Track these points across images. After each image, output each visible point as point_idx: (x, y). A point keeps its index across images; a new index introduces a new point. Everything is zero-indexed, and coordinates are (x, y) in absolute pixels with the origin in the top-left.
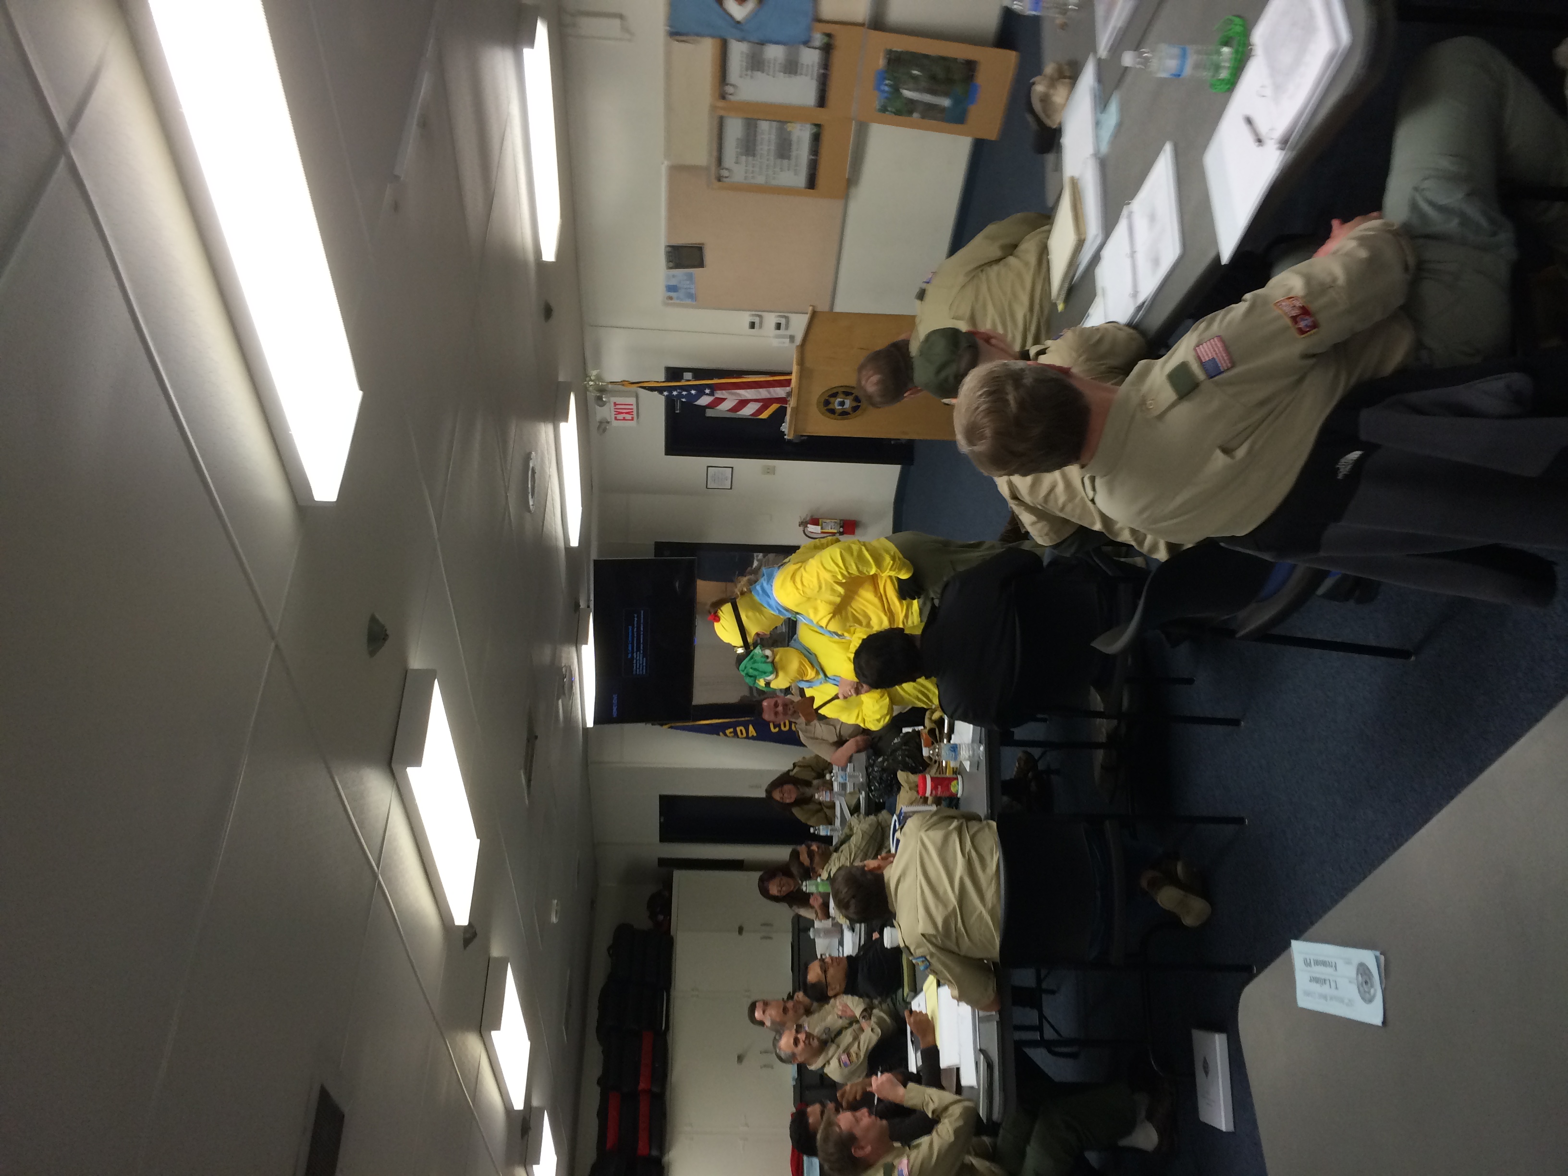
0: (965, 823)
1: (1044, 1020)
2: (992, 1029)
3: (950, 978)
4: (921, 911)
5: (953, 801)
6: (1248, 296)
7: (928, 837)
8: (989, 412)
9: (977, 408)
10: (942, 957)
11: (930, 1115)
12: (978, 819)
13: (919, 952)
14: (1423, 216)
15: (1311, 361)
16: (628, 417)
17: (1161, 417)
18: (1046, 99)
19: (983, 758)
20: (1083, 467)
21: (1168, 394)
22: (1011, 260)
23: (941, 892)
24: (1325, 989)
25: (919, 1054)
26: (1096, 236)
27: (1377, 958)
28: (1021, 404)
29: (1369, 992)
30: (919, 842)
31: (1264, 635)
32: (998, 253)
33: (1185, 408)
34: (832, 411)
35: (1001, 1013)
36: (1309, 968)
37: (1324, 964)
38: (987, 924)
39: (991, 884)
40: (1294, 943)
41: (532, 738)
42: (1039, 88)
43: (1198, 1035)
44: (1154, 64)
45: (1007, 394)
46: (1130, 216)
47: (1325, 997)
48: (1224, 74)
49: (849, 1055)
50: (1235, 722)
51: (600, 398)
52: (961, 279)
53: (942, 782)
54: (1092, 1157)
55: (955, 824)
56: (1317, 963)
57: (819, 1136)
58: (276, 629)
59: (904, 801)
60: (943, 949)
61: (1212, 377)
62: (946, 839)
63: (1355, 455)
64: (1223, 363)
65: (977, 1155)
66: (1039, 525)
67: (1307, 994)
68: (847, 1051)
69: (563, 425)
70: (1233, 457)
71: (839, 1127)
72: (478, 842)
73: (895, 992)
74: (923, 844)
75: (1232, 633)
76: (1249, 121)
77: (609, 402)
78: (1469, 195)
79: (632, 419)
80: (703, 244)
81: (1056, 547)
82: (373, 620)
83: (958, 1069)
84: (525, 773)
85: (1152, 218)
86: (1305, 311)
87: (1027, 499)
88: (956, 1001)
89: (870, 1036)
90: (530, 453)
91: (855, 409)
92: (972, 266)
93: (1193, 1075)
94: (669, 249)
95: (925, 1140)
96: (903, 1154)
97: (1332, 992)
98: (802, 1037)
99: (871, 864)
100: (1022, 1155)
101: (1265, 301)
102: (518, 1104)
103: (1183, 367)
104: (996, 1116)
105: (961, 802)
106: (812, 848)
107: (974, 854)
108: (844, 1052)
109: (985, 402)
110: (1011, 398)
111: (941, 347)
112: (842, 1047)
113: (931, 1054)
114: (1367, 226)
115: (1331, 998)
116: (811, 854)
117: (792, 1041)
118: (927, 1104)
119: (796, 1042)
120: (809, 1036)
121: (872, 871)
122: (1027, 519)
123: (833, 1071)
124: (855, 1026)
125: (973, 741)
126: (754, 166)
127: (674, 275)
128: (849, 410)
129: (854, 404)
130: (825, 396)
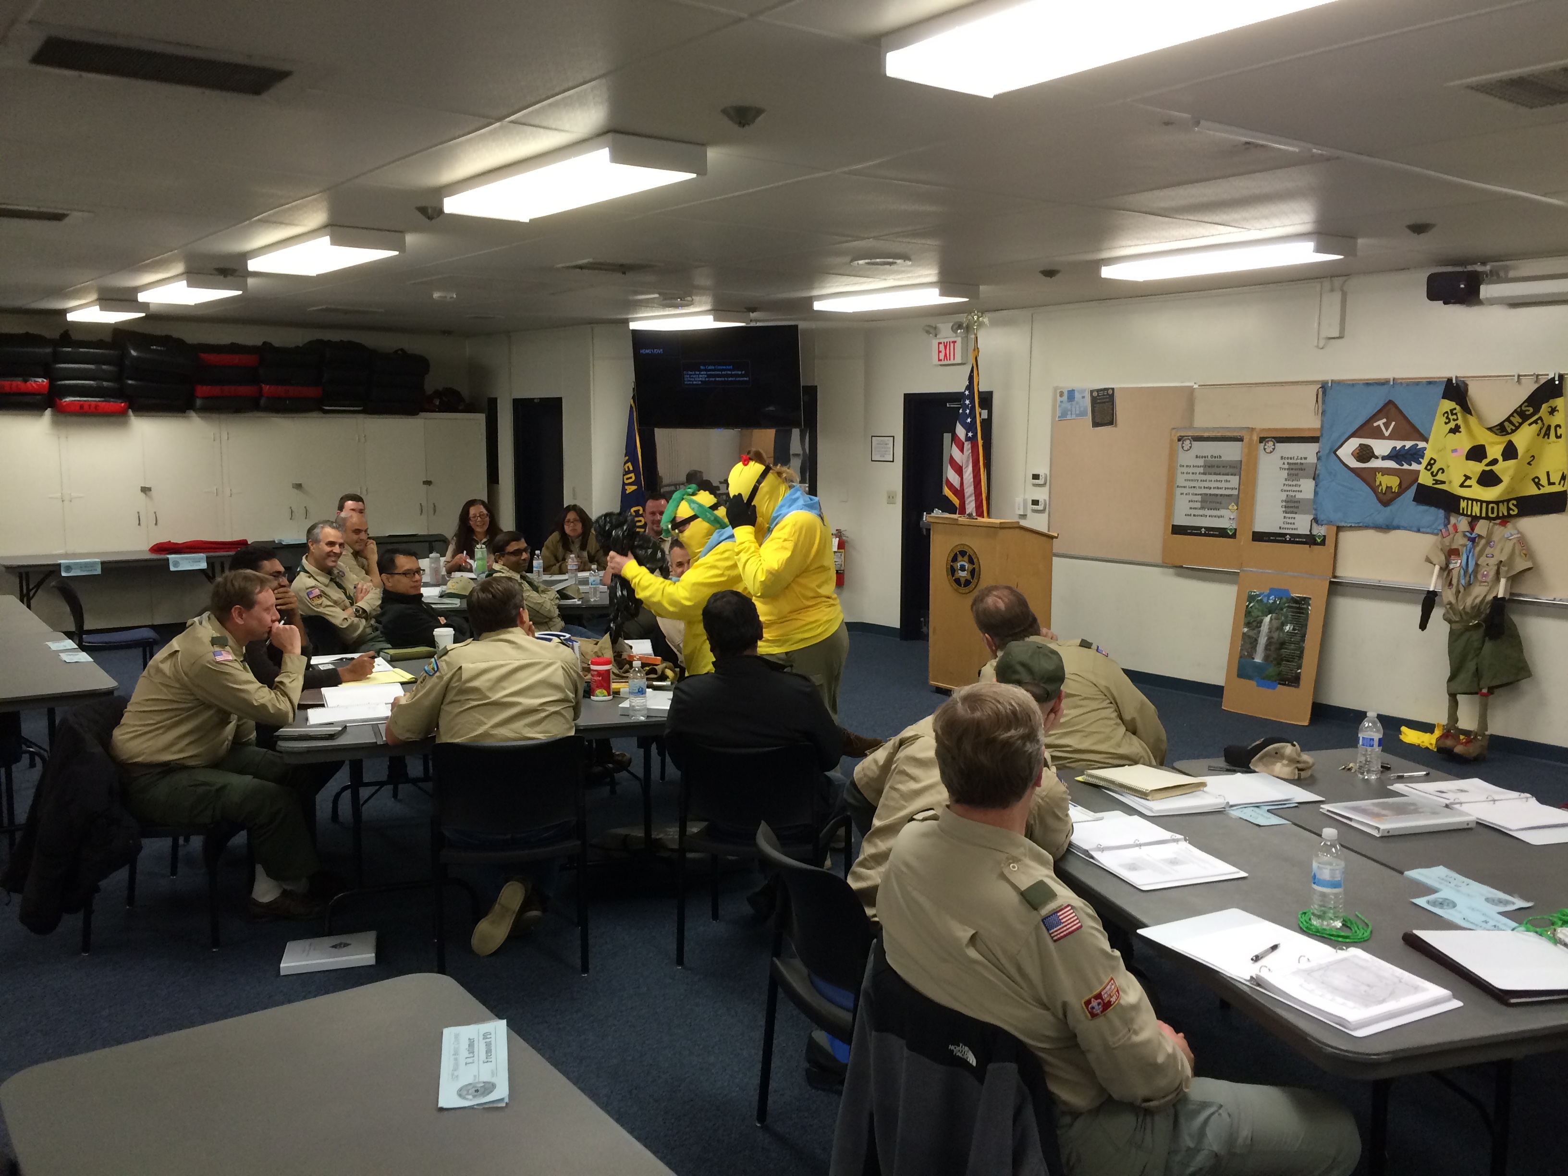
0: (572, 704)
1: (378, 787)
2: (369, 739)
3: (419, 696)
4: (483, 665)
5: (589, 692)
6: (1117, 953)
7: (556, 670)
8: (997, 714)
9: (999, 702)
10: (438, 688)
11: (277, 679)
12: (576, 716)
13: (442, 665)
14: (1196, 1113)
15: (1061, 1015)
16: (942, 356)
17: (1003, 877)
18: (1278, 755)
19: (633, 719)
20: (948, 806)
21: (1025, 882)
22: (1122, 729)
23: (504, 684)
24: (464, 1053)
25: (331, 667)
26: (1151, 810)
27: (502, 1100)
28: (1007, 743)
29: (468, 1094)
30: (551, 661)
31: (776, 982)
32: (1127, 717)
33: (1013, 898)
34: (955, 559)
35: (385, 745)
36: (481, 1037)
37: (488, 1052)
38: (474, 730)
39: (516, 732)
40: (504, 1022)
41: (623, 269)
42: (1288, 749)
43: (371, 937)
44: (1327, 858)
45: (1016, 729)
46: (1176, 841)
47: (456, 1053)
48: (1315, 922)
49: (319, 596)
50: (680, 961)
51: (960, 326)
52: (1102, 683)
53: (605, 680)
54: (240, 839)
55: (571, 695)
56: (488, 1045)
57: (249, 571)
58: (761, 18)
59: (584, 645)
60: (447, 688)
61: (1044, 923)
62: (556, 687)
63: (972, 1060)
64: (1057, 931)
65: (238, 727)
66: (874, 767)
67: (457, 1036)
68: (323, 594)
69: (936, 291)
70: (967, 945)
71: (260, 592)
72: (526, 220)
73: (389, 642)
74: (550, 665)
75: (777, 954)
76: (1274, 948)
77: (957, 336)
78: (1216, 1155)
79: (940, 360)
80: (1116, 426)
81: (853, 784)
82: (759, 112)
83: (323, 706)
84: (589, 263)
85: (1174, 862)
86: (1107, 1005)
87: (901, 754)
88: (392, 701)
89: (339, 617)
90: (910, 259)
91: (958, 581)
92: (1115, 694)
93: (330, 934)
94: (1110, 392)
95: (250, 676)
96: (235, 655)
97: (462, 1061)
98: (337, 549)
99: (526, 616)
100: (241, 771)
101: (1114, 969)
102: (253, 265)
103: (1052, 895)
104: (282, 744)
105: (587, 700)
106: (524, 553)
107: (543, 714)
108: (322, 591)
109: (1005, 708)
110: (1012, 732)
111: (1047, 665)
112: (327, 590)
113: (333, 679)
114: (1185, 1062)
115: (456, 1059)
116: (518, 552)
117: (332, 539)
118: (289, 677)
119: (331, 544)
120: (338, 555)
121: (519, 615)
122: (880, 755)
123: (302, 581)
124: (347, 602)
125: (649, 710)
126: (1193, 473)
127: (1083, 397)
128: (957, 576)
129: (963, 581)
130: (969, 552)
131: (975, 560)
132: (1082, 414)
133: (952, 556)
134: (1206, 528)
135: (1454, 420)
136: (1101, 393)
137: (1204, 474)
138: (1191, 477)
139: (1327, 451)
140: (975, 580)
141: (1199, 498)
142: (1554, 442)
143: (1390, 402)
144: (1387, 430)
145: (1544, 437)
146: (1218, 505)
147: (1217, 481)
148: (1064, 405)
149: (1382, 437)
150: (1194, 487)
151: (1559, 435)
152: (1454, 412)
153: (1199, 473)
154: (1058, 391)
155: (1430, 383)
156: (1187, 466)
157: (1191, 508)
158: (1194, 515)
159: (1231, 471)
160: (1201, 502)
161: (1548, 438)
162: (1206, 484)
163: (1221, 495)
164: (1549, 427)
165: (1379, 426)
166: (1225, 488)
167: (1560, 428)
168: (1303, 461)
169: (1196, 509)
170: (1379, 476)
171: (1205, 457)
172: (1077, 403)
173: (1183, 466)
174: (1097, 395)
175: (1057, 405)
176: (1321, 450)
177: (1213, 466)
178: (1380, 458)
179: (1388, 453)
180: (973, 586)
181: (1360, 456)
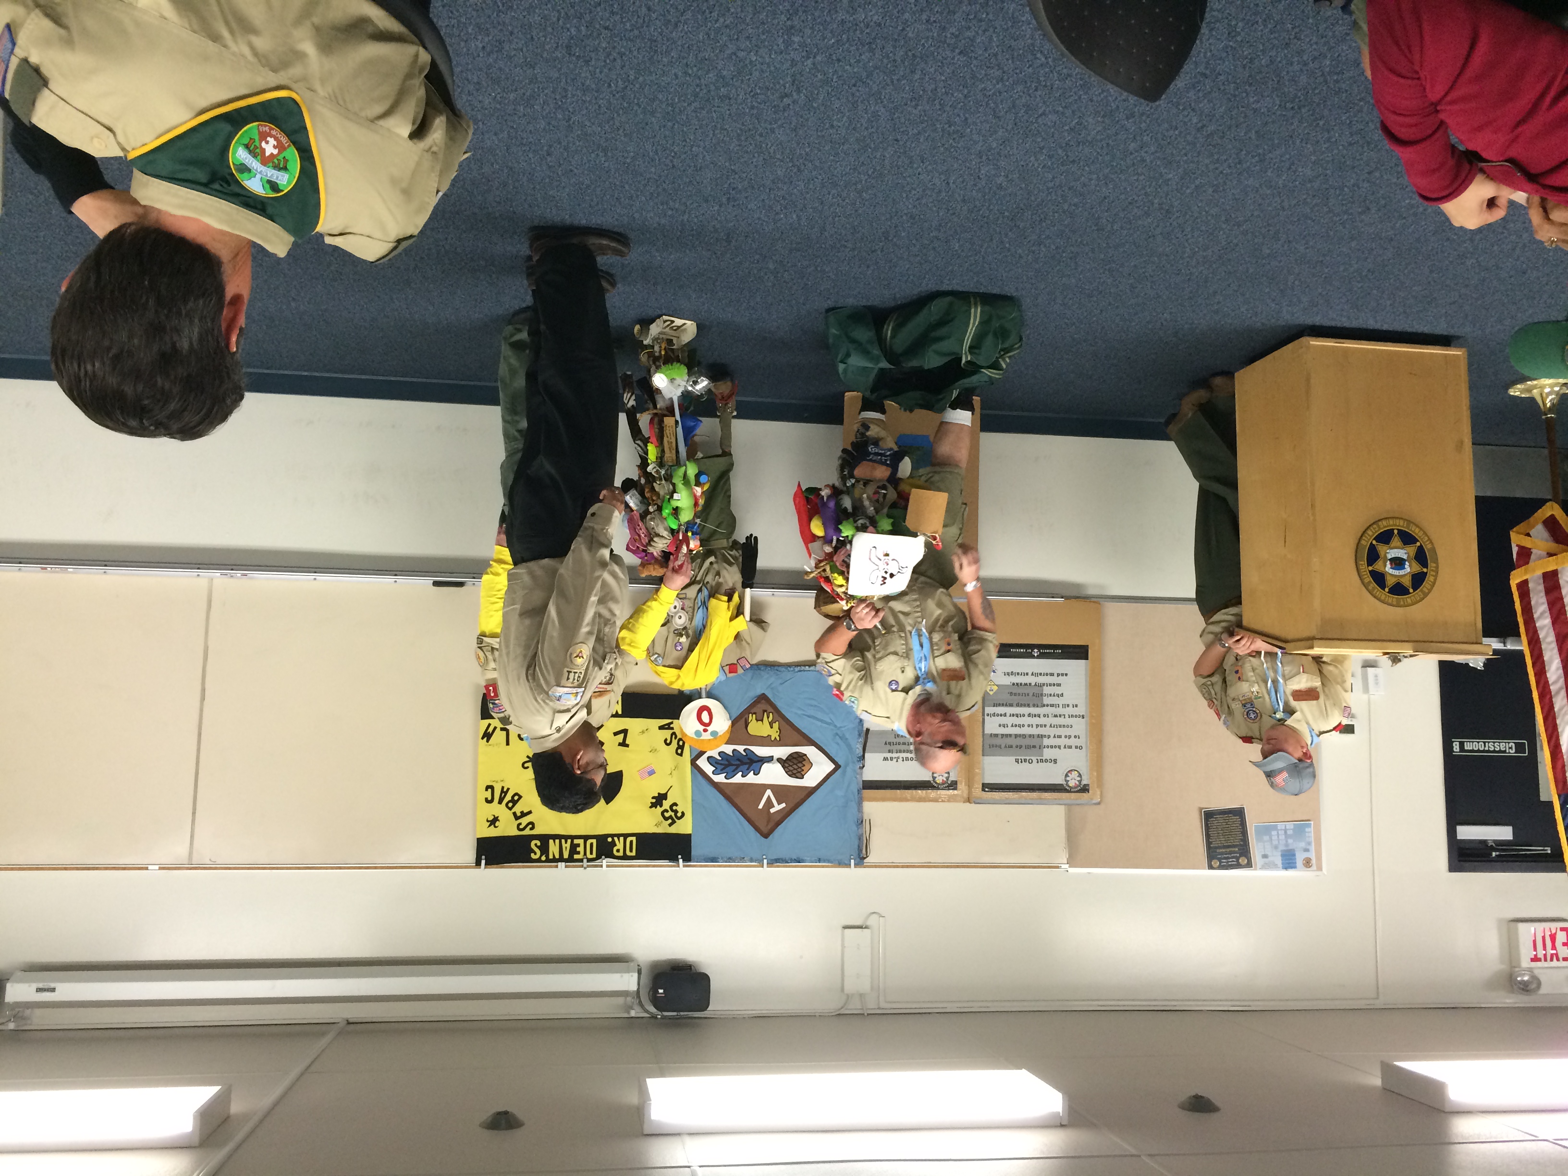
77: (1530, 970)
80: (1201, 809)
94: (1215, 863)
126: (1060, 737)
127: (1265, 856)
128: (1412, 550)
129: (1396, 541)
130: (1384, 594)
131: (1368, 579)
132: (1265, 830)
133: (1426, 585)
134: (1033, 657)
135: (666, 811)
136: (1232, 862)
137: (1041, 737)
138: (1063, 732)
139: (849, 770)
140: (1366, 543)
141: (1046, 700)
142: (497, 782)
143: (766, 836)
144: (769, 797)
145: (508, 789)
146: (1016, 690)
147: (1020, 726)
148: (1302, 845)
149: (772, 787)
150: (1056, 716)
151: (490, 790)
152: (670, 821)
153: (1049, 737)
154: (1314, 867)
155: (714, 860)
156: (1070, 747)
157: (1059, 685)
158: (1052, 675)
159: (998, 741)
160: (1042, 695)
161: (503, 788)
162: (1035, 721)
163: (1011, 705)
164: (500, 802)
165: (779, 804)
166: (1005, 715)
167: (486, 799)
168: (889, 755)
169: (1050, 685)
170: (774, 734)
171: (1042, 761)
172: (1276, 847)
173: (1076, 747)
174: (1238, 859)
175: (1313, 844)
176: (859, 771)
177: (1028, 747)
178: (775, 758)
179: (765, 766)
180: (1370, 532)
181: (801, 762)
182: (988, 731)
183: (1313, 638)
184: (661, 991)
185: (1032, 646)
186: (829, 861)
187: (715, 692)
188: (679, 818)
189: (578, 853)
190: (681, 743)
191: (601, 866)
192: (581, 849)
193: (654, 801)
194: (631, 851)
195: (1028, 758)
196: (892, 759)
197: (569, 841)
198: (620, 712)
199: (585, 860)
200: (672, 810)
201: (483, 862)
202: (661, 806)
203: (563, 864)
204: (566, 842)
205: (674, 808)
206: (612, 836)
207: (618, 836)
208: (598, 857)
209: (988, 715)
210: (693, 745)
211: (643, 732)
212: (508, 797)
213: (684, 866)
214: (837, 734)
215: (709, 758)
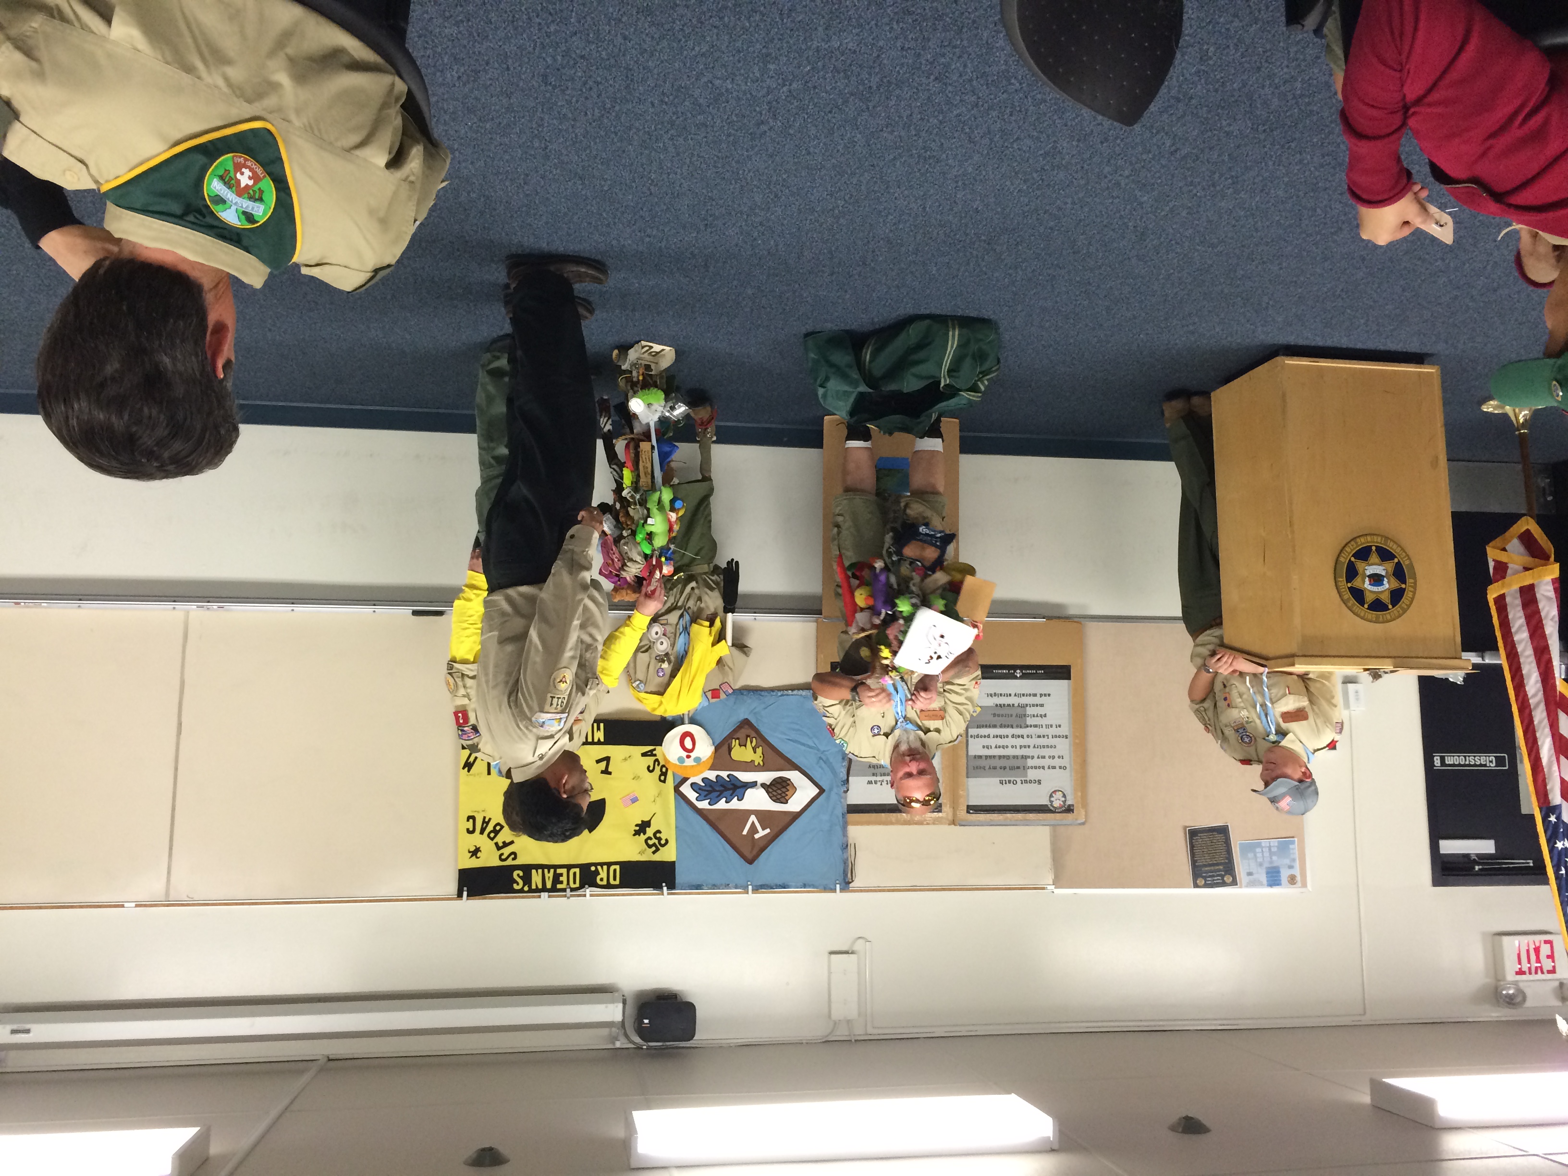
16: (1545, 950)
34: (1397, 596)
77: (1516, 983)
79: (1550, 942)
80: (1185, 828)
94: (1201, 881)
126: (1044, 757)
127: (1250, 874)
128: (1390, 566)
129: (1374, 557)
130: (1364, 610)
131: (1347, 595)
132: (1249, 848)
133: (1405, 600)
134: (1016, 678)
135: (650, 838)
136: (1218, 879)
137: (1025, 757)
138: (1046, 752)
139: (833, 793)
140: (1344, 560)
141: (1029, 721)
142: (478, 812)
143: (750, 862)
144: (753, 822)
145: (490, 819)
146: (999, 711)
147: (1003, 747)
148: (1287, 861)
149: (759, 814)
150: (1039, 737)
151: (471, 821)
152: (654, 849)
153: (1033, 757)
154: (1299, 884)
155: (698, 887)
156: (1054, 768)
157: (1042, 705)
158: (1035, 695)
159: (982, 763)
160: (1025, 715)
161: (485, 818)
162: (1019, 742)
163: (995, 726)
164: (482, 832)
165: (763, 829)
166: (989, 736)
167: (468, 830)
168: (873, 779)
169: (1033, 705)
170: (758, 760)
171: (1026, 782)
172: (1261, 865)
173: (1060, 767)
174: (1223, 876)
175: (1298, 861)
176: (843, 795)
177: (1012, 768)
178: (759, 784)
179: (749, 792)
180: (1347, 549)
181: (784, 787)
182: (972, 752)
183: (1293, 656)
184: (646, 1021)
185: (1014, 667)
186: (814, 886)
187: (698, 718)
188: (663, 846)
189: (562, 882)
190: (664, 770)
191: (585, 896)
192: (564, 879)
193: (637, 828)
194: (615, 879)
195: (1012, 779)
196: (876, 782)
197: (552, 871)
198: (602, 740)
199: (568, 890)
200: (656, 838)
201: (465, 894)
202: (645, 834)
203: (546, 894)
204: (549, 872)
205: (658, 835)
206: (596, 865)
207: (602, 864)
208: (582, 886)
209: (971, 736)
210: (676, 772)
211: (625, 759)
212: (490, 828)
213: (668, 894)
214: (821, 758)
215: (692, 785)
